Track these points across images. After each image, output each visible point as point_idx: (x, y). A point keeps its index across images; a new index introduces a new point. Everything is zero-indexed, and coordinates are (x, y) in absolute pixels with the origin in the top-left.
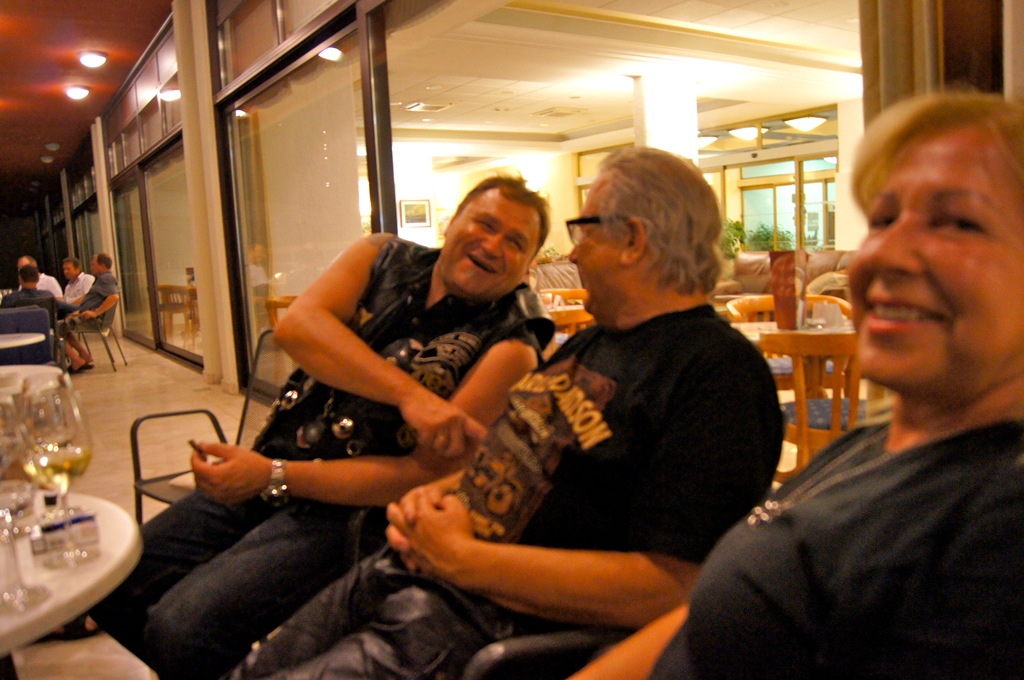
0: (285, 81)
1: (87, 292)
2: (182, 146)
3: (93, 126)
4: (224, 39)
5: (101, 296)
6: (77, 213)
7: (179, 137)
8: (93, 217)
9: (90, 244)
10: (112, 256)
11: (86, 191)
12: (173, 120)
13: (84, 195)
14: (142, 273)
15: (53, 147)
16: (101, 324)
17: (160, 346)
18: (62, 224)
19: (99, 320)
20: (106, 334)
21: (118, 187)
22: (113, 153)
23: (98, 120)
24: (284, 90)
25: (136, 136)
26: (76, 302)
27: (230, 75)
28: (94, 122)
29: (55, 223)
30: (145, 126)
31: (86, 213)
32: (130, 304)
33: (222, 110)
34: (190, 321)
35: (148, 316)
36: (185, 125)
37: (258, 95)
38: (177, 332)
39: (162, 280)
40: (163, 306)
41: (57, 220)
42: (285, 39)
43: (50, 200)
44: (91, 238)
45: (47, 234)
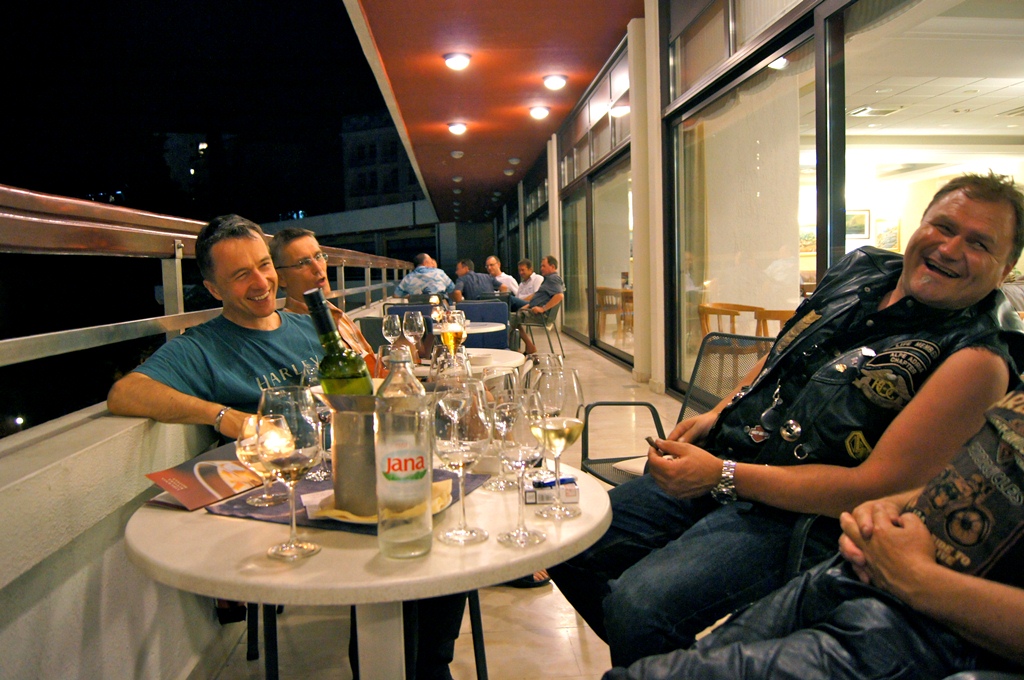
0: (733, 93)
1: (537, 290)
2: (629, 157)
3: (549, 142)
4: (674, 56)
5: (548, 294)
6: (529, 220)
7: (627, 149)
8: (543, 223)
9: (539, 247)
10: (558, 259)
11: (539, 200)
12: (621, 135)
13: (537, 204)
14: (583, 276)
15: (515, 162)
16: (546, 319)
17: (594, 343)
18: (517, 230)
19: (545, 315)
20: (550, 328)
21: (567, 197)
22: (564, 166)
23: (554, 136)
24: (732, 101)
25: (586, 150)
26: (527, 299)
27: (679, 89)
28: (550, 139)
29: (510, 229)
30: (595, 140)
31: (537, 220)
32: (571, 303)
33: (669, 124)
34: (622, 322)
35: (585, 316)
36: (632, 138)
37: (705, 107)
38: (609, 331)
39: (600, 284)
40: (599, 307)
41: (512, 226)
42: (735, 51)
43: (507, 208)
44: (540, 241)
45: (503, 238)
